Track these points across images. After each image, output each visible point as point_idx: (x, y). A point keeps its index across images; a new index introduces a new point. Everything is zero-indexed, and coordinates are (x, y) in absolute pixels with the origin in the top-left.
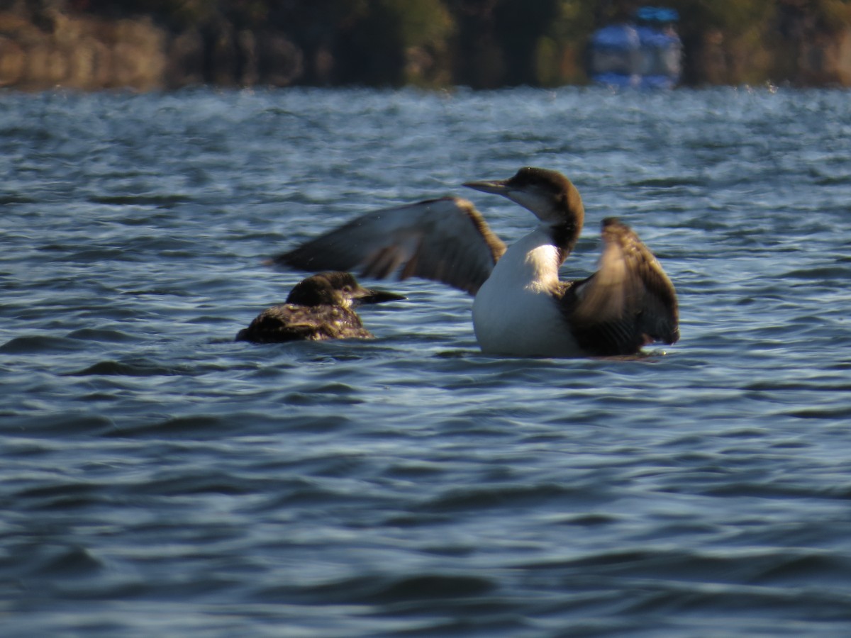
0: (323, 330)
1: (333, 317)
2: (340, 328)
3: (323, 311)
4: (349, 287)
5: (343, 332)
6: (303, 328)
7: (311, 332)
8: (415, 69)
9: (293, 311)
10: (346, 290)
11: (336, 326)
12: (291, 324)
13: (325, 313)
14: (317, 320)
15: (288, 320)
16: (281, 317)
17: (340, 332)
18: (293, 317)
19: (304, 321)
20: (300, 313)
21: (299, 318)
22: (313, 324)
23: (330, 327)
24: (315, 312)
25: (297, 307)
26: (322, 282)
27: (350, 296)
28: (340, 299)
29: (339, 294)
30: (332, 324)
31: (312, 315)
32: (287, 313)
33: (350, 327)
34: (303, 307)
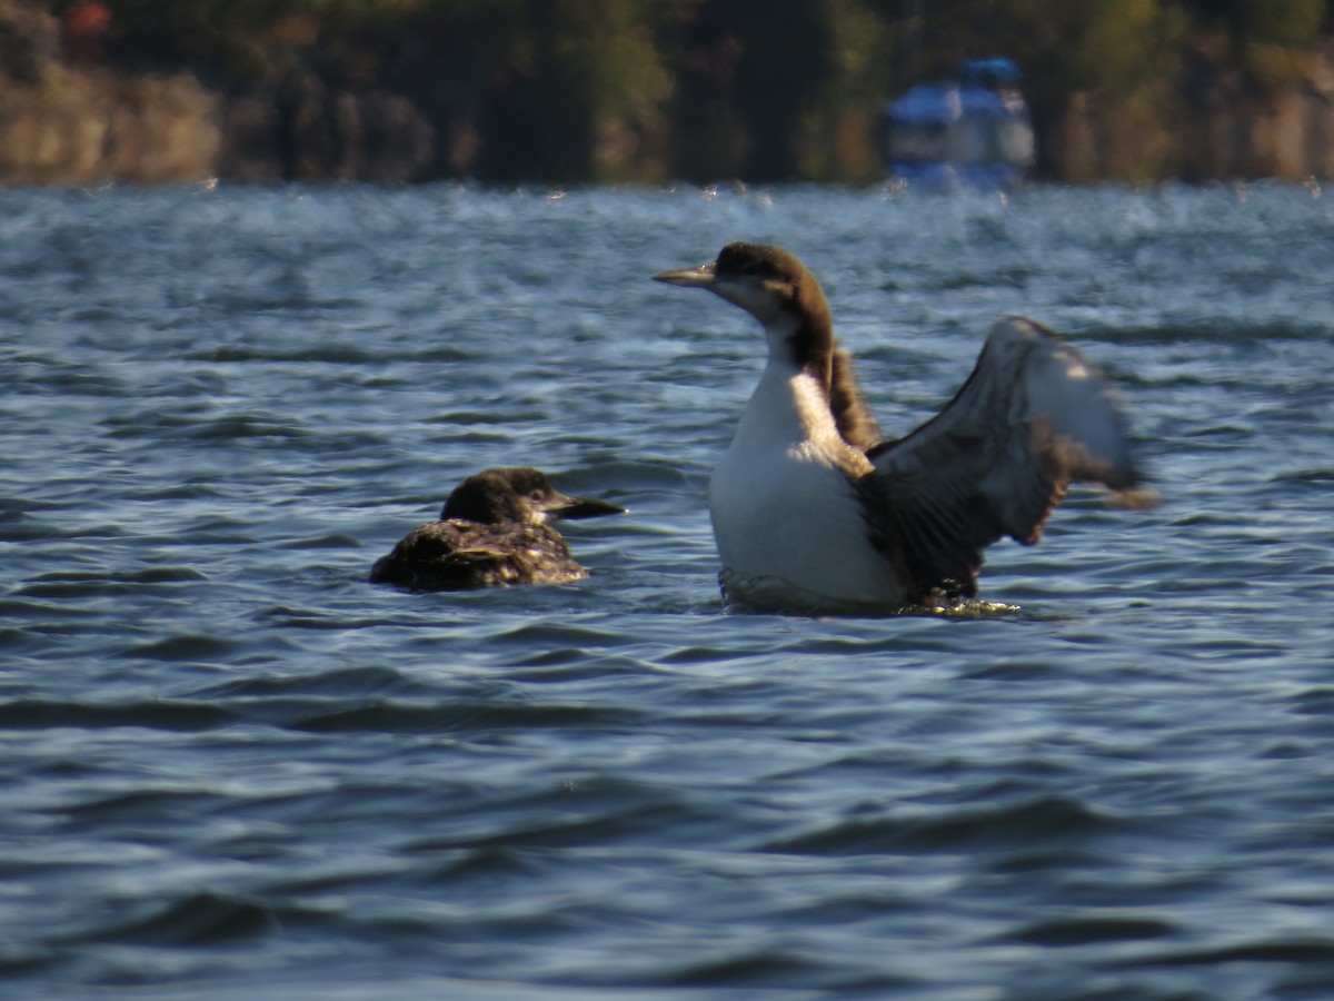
0: (511, 562)
1: (525, 542)
2: (537, 561)
3: (510, 531)
4: (540, 492)
5: (541, 566)
6: (479, 557)
7: (491, 564)
8: (610, 154)
9: (462, 530)
10: (536, 497)
11: (532, 558)
12: (461, 550)
13: (513, 535)
14: (502, 546)
15: (456, 545)
16: (444, 539)
17: (537, 567)
18: (463, 540)
19: (480, 545)
20: (472, 534)
21: (471, 541)
22: (495, 552)
23: (521, 557)
24: (496, 533)
25: (467, 524)
26: (497, 482)
27: (542, 507)
28: (527, 511)
29: (526, 502)
30: (524, 553)
31: (492, 538)
32: (455, 533)
33: (551, 559)
34: (477, 525)
